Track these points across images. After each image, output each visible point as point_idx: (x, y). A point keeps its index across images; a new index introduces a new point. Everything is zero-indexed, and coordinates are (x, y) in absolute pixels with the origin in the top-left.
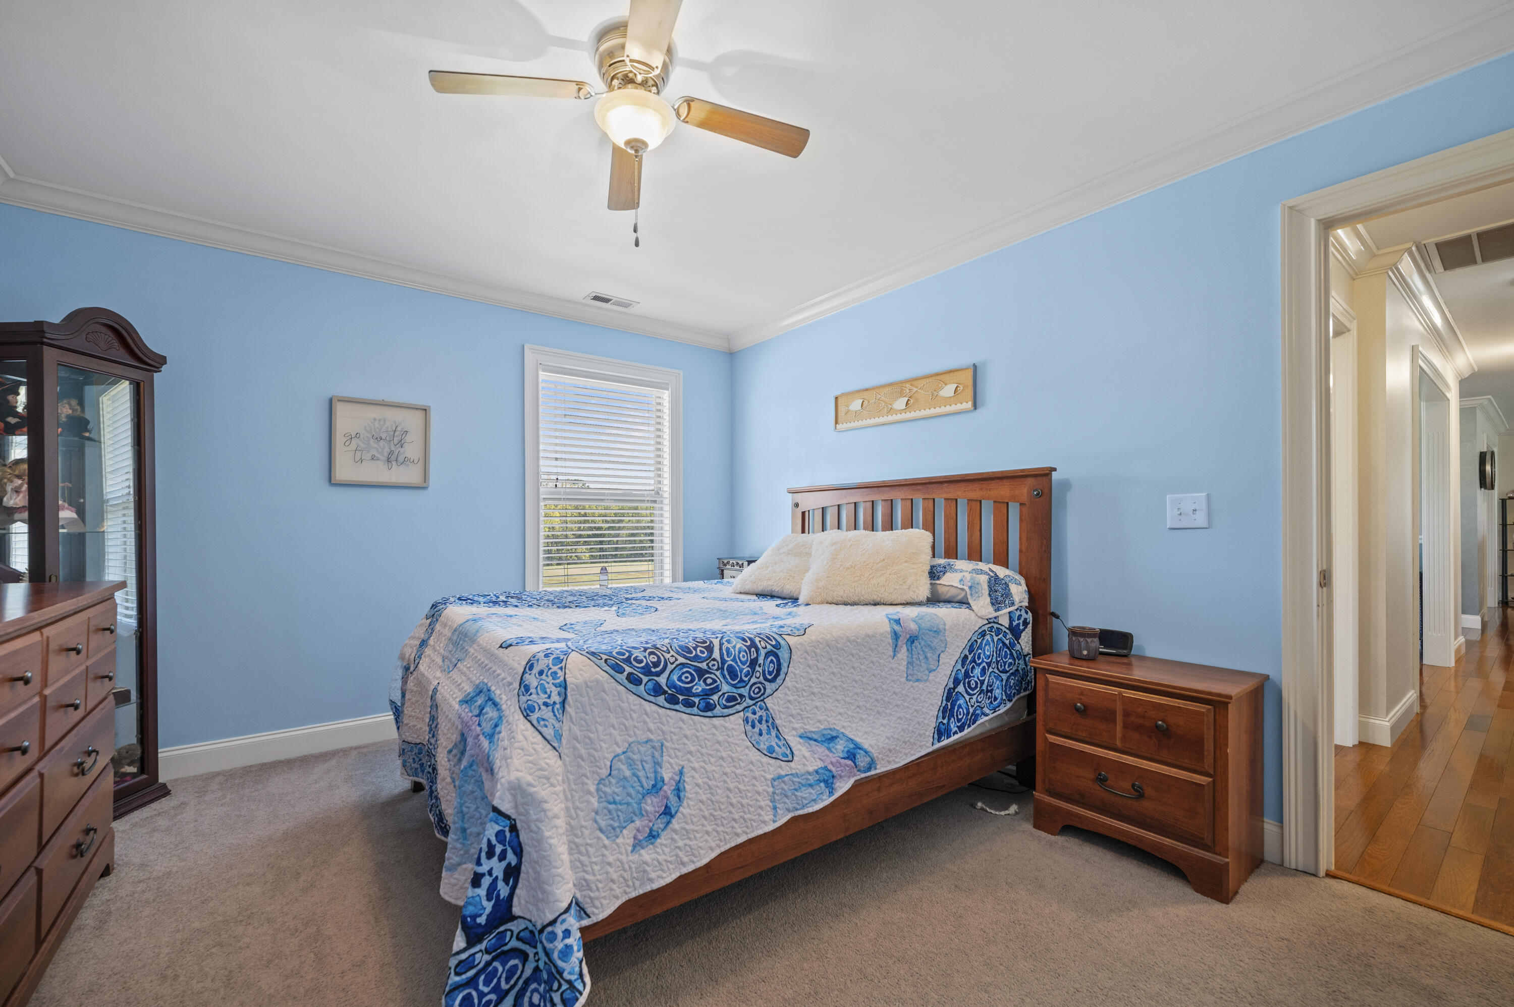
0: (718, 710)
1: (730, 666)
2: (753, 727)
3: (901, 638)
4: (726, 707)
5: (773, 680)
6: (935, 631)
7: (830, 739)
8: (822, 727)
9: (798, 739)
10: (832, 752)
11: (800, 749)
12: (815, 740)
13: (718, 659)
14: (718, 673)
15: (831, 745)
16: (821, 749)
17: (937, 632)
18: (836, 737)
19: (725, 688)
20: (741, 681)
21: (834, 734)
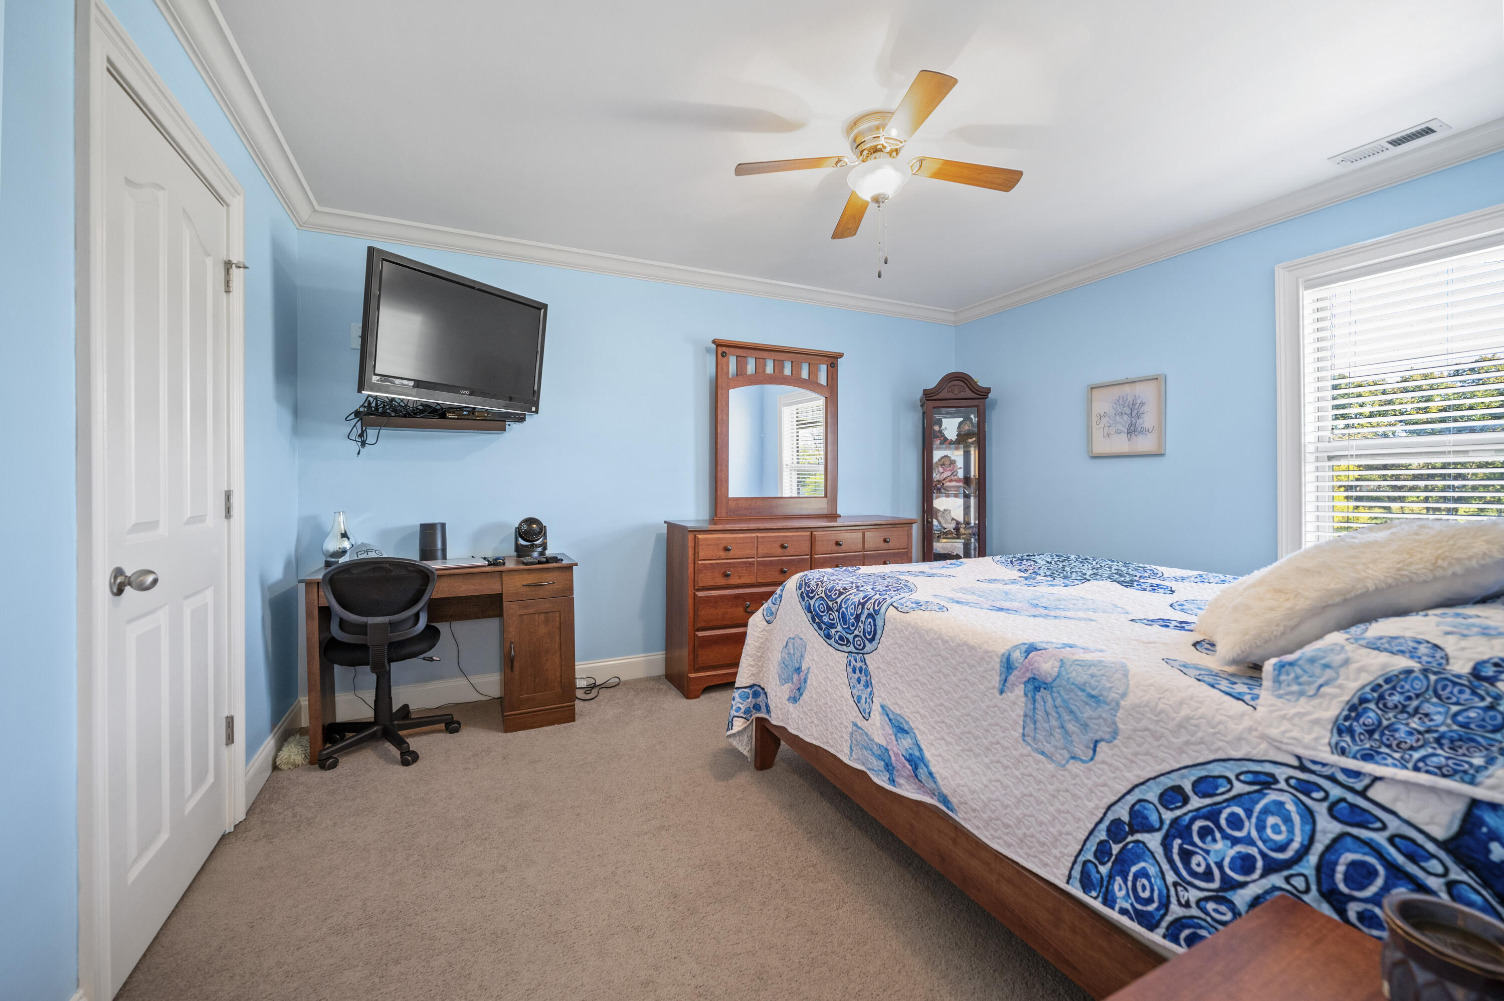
0: (832, 641)
1: (843, 611)
2: (854, 671)
3: (1016, 672)
4: (837, 642)
5: (871, 640)
6: (1093, 697)
7: (901, 729)
8: (899, 712)
9: (879, 706)
10: (897, 741)
11: (877, 716)
12: (890, 720)
13: (839, 604)
14: (837, 614)
15: (899, 735)
16: (889, 730)
17: (1096, 699)
18: (907, 733)
19: (839, 628)
20: (848, 628)
21: (906, 728)
